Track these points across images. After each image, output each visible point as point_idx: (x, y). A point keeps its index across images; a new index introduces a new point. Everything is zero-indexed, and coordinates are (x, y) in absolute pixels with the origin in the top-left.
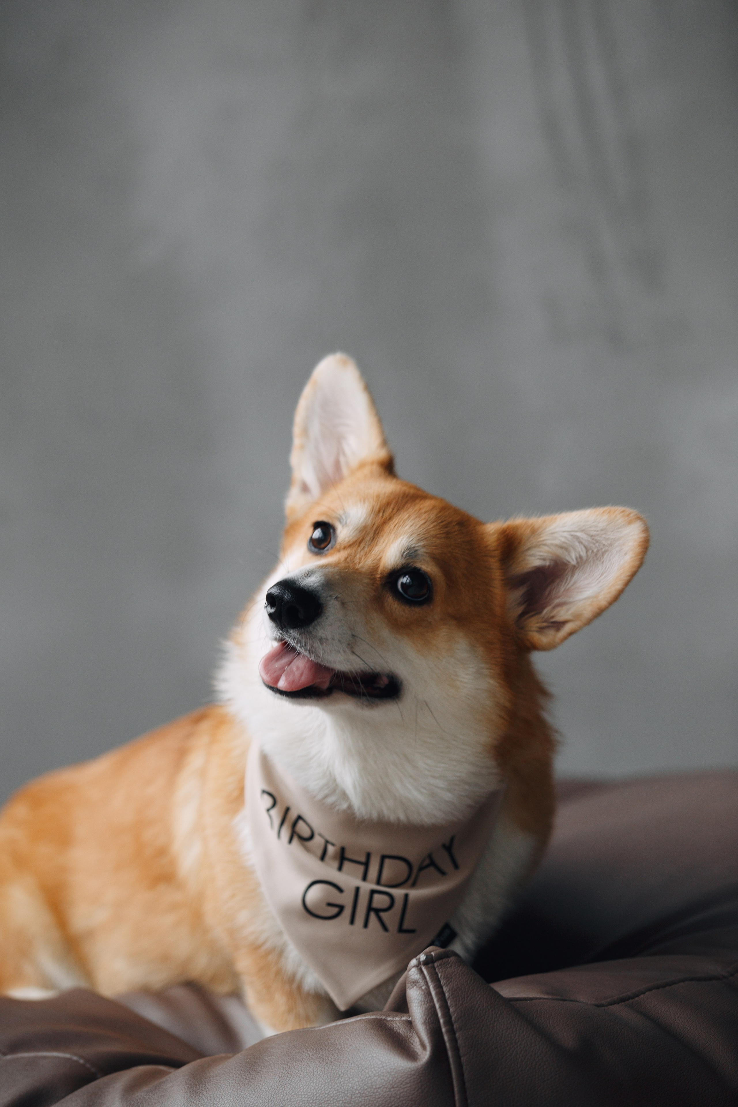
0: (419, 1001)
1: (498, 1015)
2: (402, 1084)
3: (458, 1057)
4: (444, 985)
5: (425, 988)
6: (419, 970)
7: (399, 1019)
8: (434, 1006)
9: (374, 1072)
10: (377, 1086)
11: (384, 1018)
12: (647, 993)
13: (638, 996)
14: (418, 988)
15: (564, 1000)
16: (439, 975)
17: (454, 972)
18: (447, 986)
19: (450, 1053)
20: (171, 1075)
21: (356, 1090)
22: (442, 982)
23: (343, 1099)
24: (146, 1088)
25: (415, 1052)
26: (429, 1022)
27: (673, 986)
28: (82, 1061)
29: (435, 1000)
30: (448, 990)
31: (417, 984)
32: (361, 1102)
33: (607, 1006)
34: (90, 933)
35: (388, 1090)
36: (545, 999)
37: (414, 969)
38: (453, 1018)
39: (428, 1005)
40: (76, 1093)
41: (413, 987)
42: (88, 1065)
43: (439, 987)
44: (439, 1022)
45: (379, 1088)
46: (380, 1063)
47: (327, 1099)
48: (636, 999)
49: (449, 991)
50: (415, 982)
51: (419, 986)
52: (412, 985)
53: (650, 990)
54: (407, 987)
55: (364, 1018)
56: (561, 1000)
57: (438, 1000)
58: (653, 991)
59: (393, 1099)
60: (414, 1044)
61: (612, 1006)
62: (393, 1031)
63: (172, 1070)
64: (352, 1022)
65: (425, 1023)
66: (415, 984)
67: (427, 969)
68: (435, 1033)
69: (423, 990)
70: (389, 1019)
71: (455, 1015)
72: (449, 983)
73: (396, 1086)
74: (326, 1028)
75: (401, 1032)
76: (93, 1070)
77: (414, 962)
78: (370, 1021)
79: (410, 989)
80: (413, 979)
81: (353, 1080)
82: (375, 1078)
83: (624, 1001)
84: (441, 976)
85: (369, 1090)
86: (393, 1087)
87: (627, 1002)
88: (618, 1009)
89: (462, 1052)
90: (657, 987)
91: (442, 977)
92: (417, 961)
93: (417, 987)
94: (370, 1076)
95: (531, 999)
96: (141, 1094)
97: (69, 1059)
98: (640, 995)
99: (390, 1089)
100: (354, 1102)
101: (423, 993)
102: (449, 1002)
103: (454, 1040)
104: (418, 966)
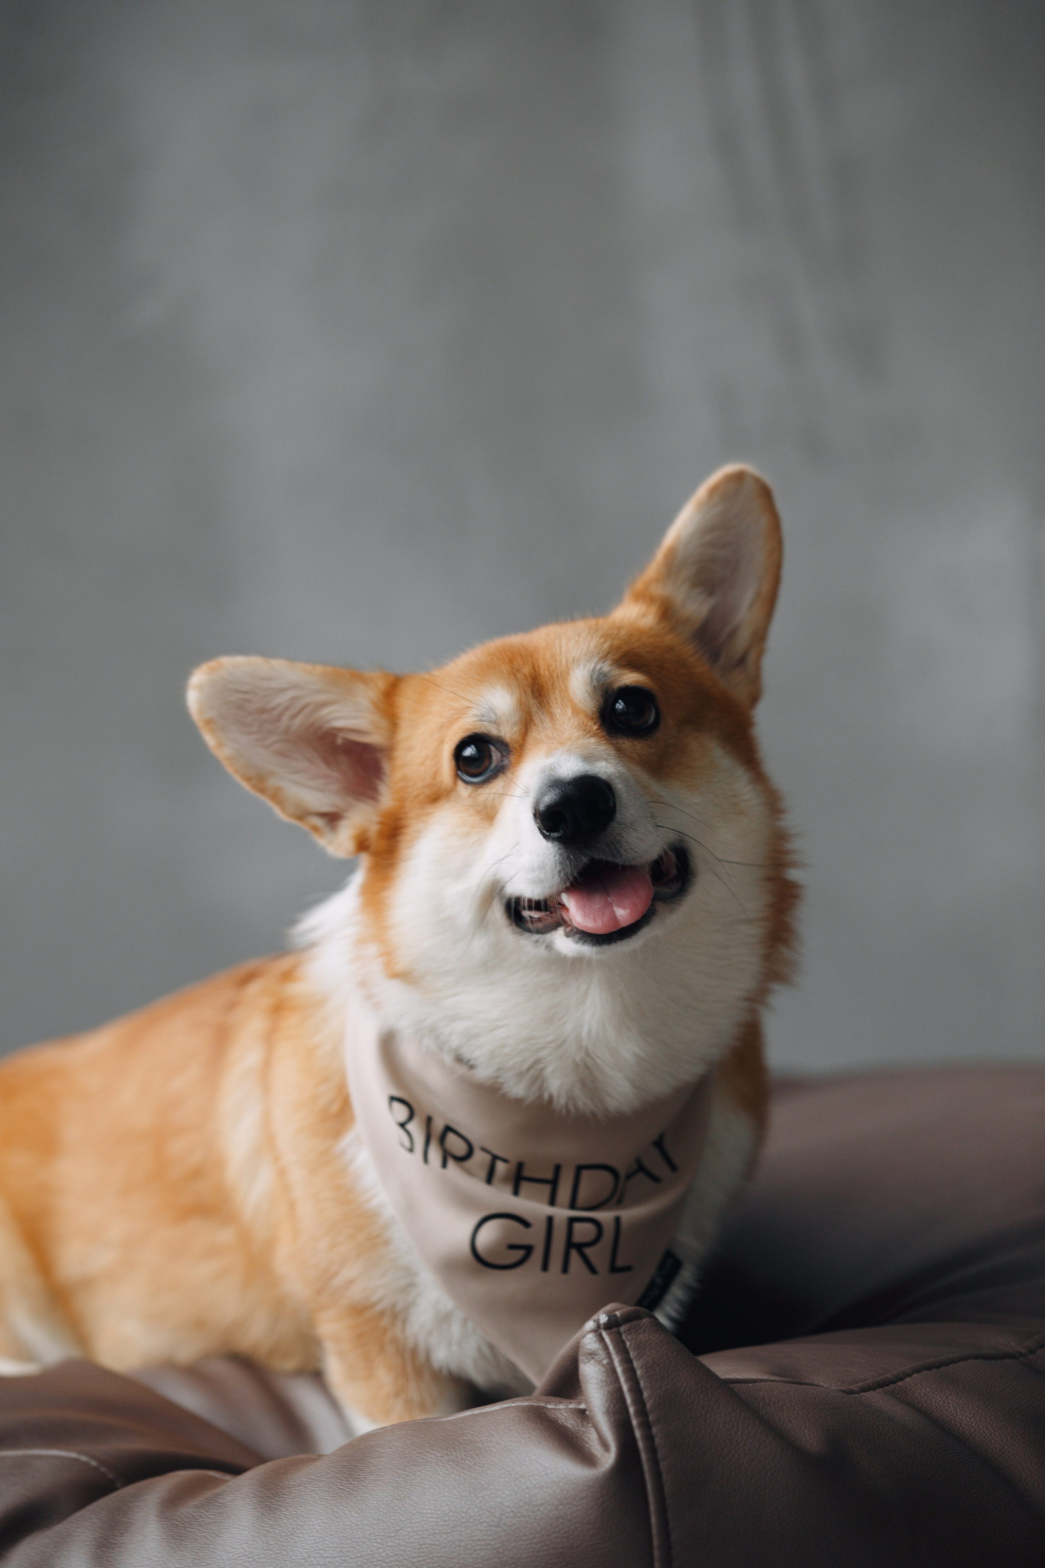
0: (599, 1380)
1: (712, 1403)
2: (574, 1499)
3: (655, 1461)
4: (635, 1358)
5: (608, 1363)
6: (598, 1337)
7: (564, 1407)
8: (620, 1389)
9: (534, 1482)
10: (539, 1502)
11: (542, 1404)
12: (915, 1376)
13: (901, 1379)
14: (597, 1363)
15: (801, 1384)
16: (628, 1344)
17: (649, 1339)
18: (639, 1359)
19: (644, 1456)
20: (230, 1484)
21: (508, 1507)
22: (632, 1354)
23: (489, 1520)
24: (194, 1502)
25: (592, 1454)
26: (613, 1412)
27: (951, 1366)
28: (94, 1463)
29: (622, 1379)
30: (640, 1365)
31: (596, 1357)
32: (514, 1524)
33: (858, 1393)
34: (88, 1283)
35: (554, 1507)
36: (773, 1381)
37: (590, 1336)
38: (648, 1406)
39: (611, 1387)
40: (92, 1507)
41: (589, 1361)
42: (103, 1469)
43: (627, 1361)
44: (627, 1411)
45: (541, 1505)
46: (541, 1468)
47: (464, 1520)
48: (899, 1383)
49: (641, 1368)
50: (593, 1354)
51: (599, 1360)
52: (587, 1358)
53: (918, 1371)
54: (580, 1361)
55: (513, 1405)
56: (794, 1383)
57: (627, 1380)
58: (923, 1372)
59: (561, 1520)
60: (590, 1443)
61: (866, 1393)
62: (558, 1424)
63: (227, 1477)
64: (495, 1411)
65: (607, 1413)
66: (592, 1356)
67: (609, 1334)
68: (623, 1428)
69: (604, 1365)
70: (549, 1407)
71: (651, 1402)
72: (642, 1356)
73: (565, 1502)
74: (457, 1418)
75: (569, 1426)
76: (111, 1476)
77: (590, 1325)
78: (524, 1410)
79: (584, 1364)
80: (590, 1349)
81: (503, 1493)
82: (536, 1491)
83: (882, 1387)
84: (630, 1346)
85: (526, 1507)
86: (561, 1504)
87: (886, 1388)
88: (875, 1398)
89: (660, 1454)
90: (929, 1368)
91: (632, 1347)
92: (595, 1323)
93: (595, 1361)
94: (527, 1488)
95: (754, 1381)
96: (187, 1509)
97: (76, 1460)
98: (905, 1378)
99: (557, 1506)
100: (505, 1524)
101: (604, 1369)
102: (642, 1383)
103: (649, 1438)
104: (597, 1331)
